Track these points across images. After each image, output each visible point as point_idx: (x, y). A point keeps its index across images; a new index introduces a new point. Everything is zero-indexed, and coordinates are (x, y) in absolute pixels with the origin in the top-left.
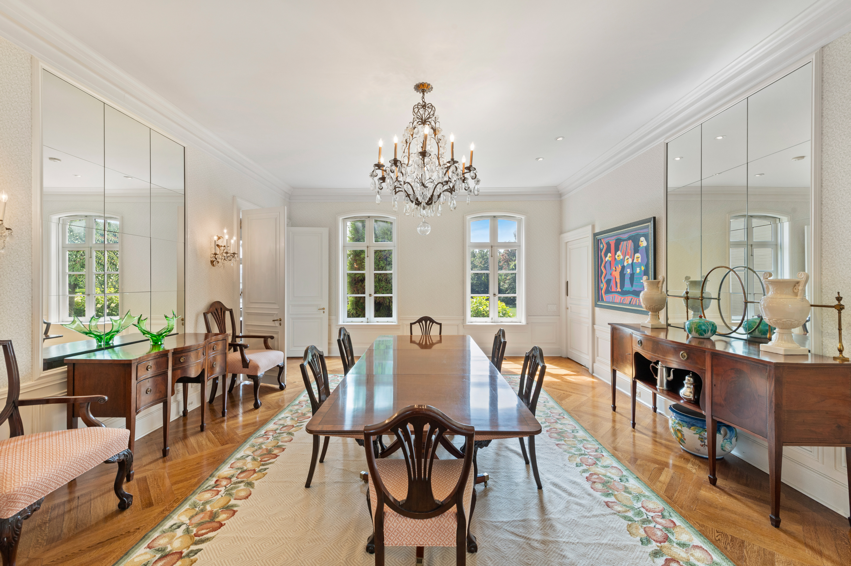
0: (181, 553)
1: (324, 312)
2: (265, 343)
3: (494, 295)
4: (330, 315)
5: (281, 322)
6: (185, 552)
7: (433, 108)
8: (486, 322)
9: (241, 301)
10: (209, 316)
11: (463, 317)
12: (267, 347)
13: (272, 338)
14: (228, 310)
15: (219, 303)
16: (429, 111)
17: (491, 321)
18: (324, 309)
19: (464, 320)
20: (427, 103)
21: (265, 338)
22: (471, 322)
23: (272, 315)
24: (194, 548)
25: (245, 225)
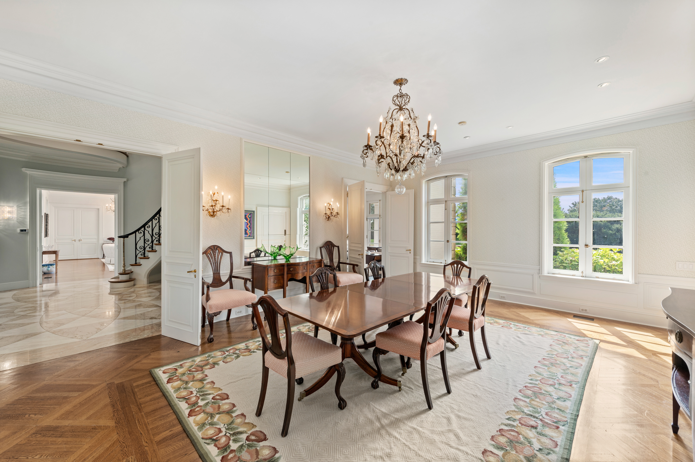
0: (251, 350)
1: (410, 253)
2: (354, 268)
3: (586, 245)
4: (415, 254)
5: (363, 256)
6: (252, 350)
7: (408, 97)
8: (573, 275)
9: (347, 241)
10: (324, 250)
11: (539, 267)
12: (355, 272)
13: (357, 265)
14: (336, 246)
15: (330, 242)
16: (405, 100)
17: (581, 275)
18: (410, 250)
19: (540, 270)
20: (404, 93)
21: (354, 265)
22: (553, 274)
23: (358, 251)
24: (255, 350)
25: (349, 195)
